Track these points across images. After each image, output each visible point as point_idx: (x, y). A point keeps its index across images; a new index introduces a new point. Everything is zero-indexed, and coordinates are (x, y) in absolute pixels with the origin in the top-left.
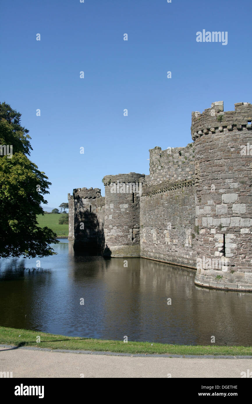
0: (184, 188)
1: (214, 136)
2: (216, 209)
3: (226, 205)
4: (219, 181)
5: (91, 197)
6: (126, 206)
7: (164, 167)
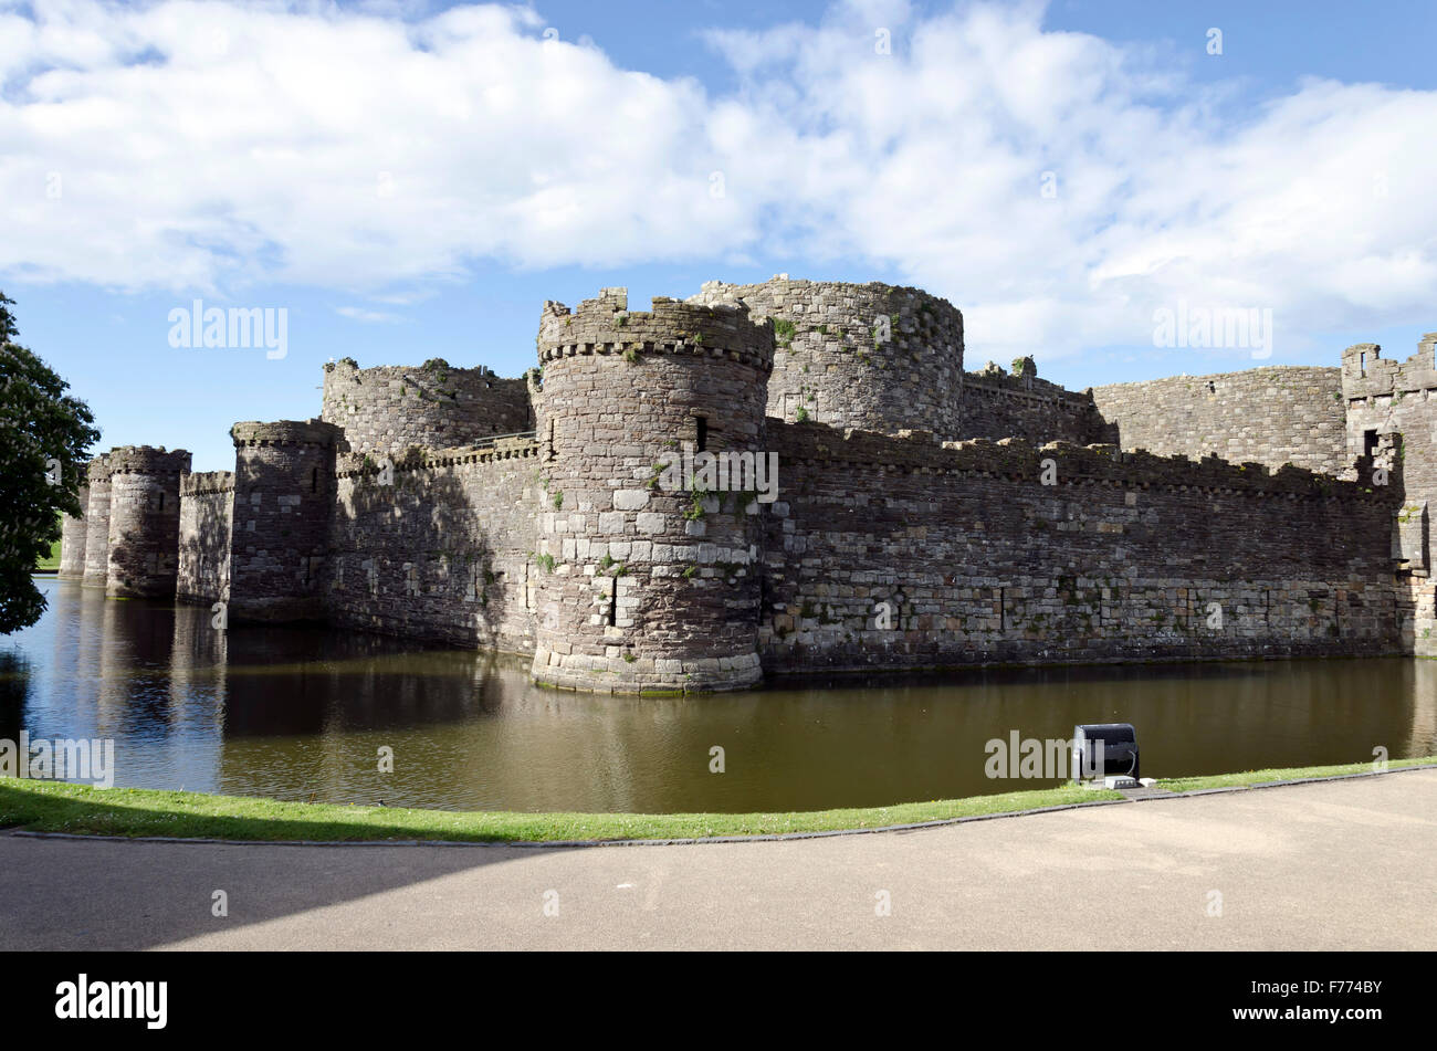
1: (604, 362)
2: (600, 522)
3: (623, 514)
5: (166, 472)
6: (295, 500)
7: (365, 410)
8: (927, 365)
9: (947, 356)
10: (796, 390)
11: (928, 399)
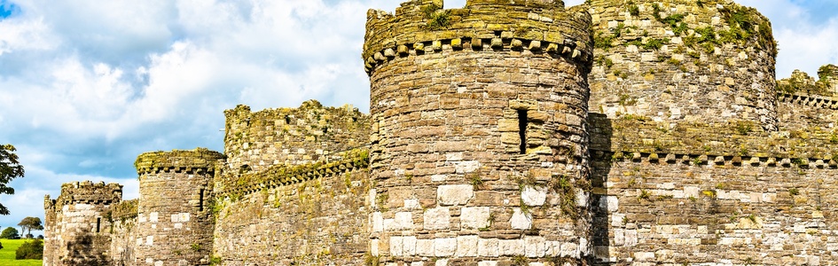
0: (319, 180)
1: (423, 61)
2: (425, 218)
3: (447, 209)
4: (431, 157)
5: (102, 201)
6: (186, 217)
7: (256, 145)
8: (741, 69)
9: (760, 60)
10: (616, 98)
11: (744, 101)
